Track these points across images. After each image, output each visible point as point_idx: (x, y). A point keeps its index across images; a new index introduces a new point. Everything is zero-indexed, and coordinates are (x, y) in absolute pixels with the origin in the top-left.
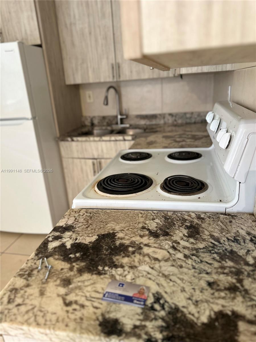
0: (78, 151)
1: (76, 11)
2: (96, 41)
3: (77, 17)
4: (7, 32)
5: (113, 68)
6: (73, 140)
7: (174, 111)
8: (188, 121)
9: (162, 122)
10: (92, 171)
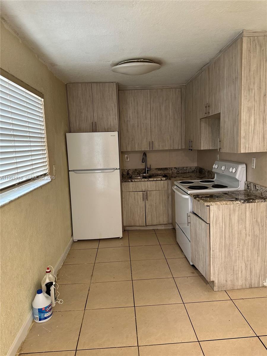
0: (133, 188)
1: (131, 115)
2: (141, 130)
3: (131, 118)
4: (99, 124)
5: (150, 144)
6: (132, 181)
7: (177, 166)
8: (185, 171)
9: (171, 172)
10: (142, 199)
